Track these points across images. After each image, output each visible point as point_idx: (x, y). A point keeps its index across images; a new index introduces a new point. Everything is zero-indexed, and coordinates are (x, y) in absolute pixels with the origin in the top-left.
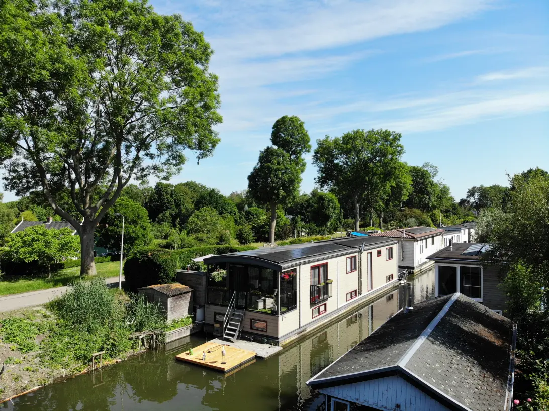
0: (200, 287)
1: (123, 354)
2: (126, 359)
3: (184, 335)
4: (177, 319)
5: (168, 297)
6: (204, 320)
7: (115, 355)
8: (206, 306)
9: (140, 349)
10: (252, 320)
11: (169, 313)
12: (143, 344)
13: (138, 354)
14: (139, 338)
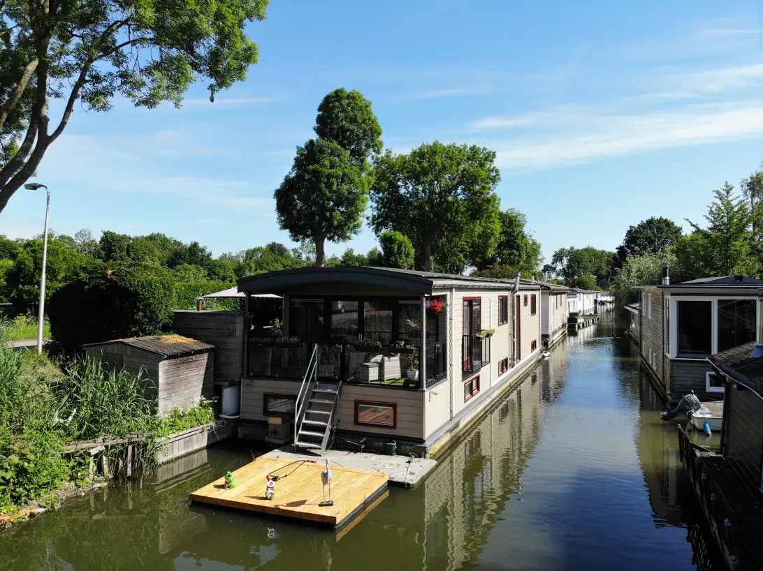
0: (229, 340)
1: (47, 496)
2: (57, 506)
3: (196, 447)
4: (182, 409)
5: (159, 357)
6: (238, 413)
7: (27, 496)
8: (244, 382)
9: (93, 481)
10: (357, 403)
11: (161, 394)
12: (100, 470)
13: (87, 494)
14: (89, 454)
